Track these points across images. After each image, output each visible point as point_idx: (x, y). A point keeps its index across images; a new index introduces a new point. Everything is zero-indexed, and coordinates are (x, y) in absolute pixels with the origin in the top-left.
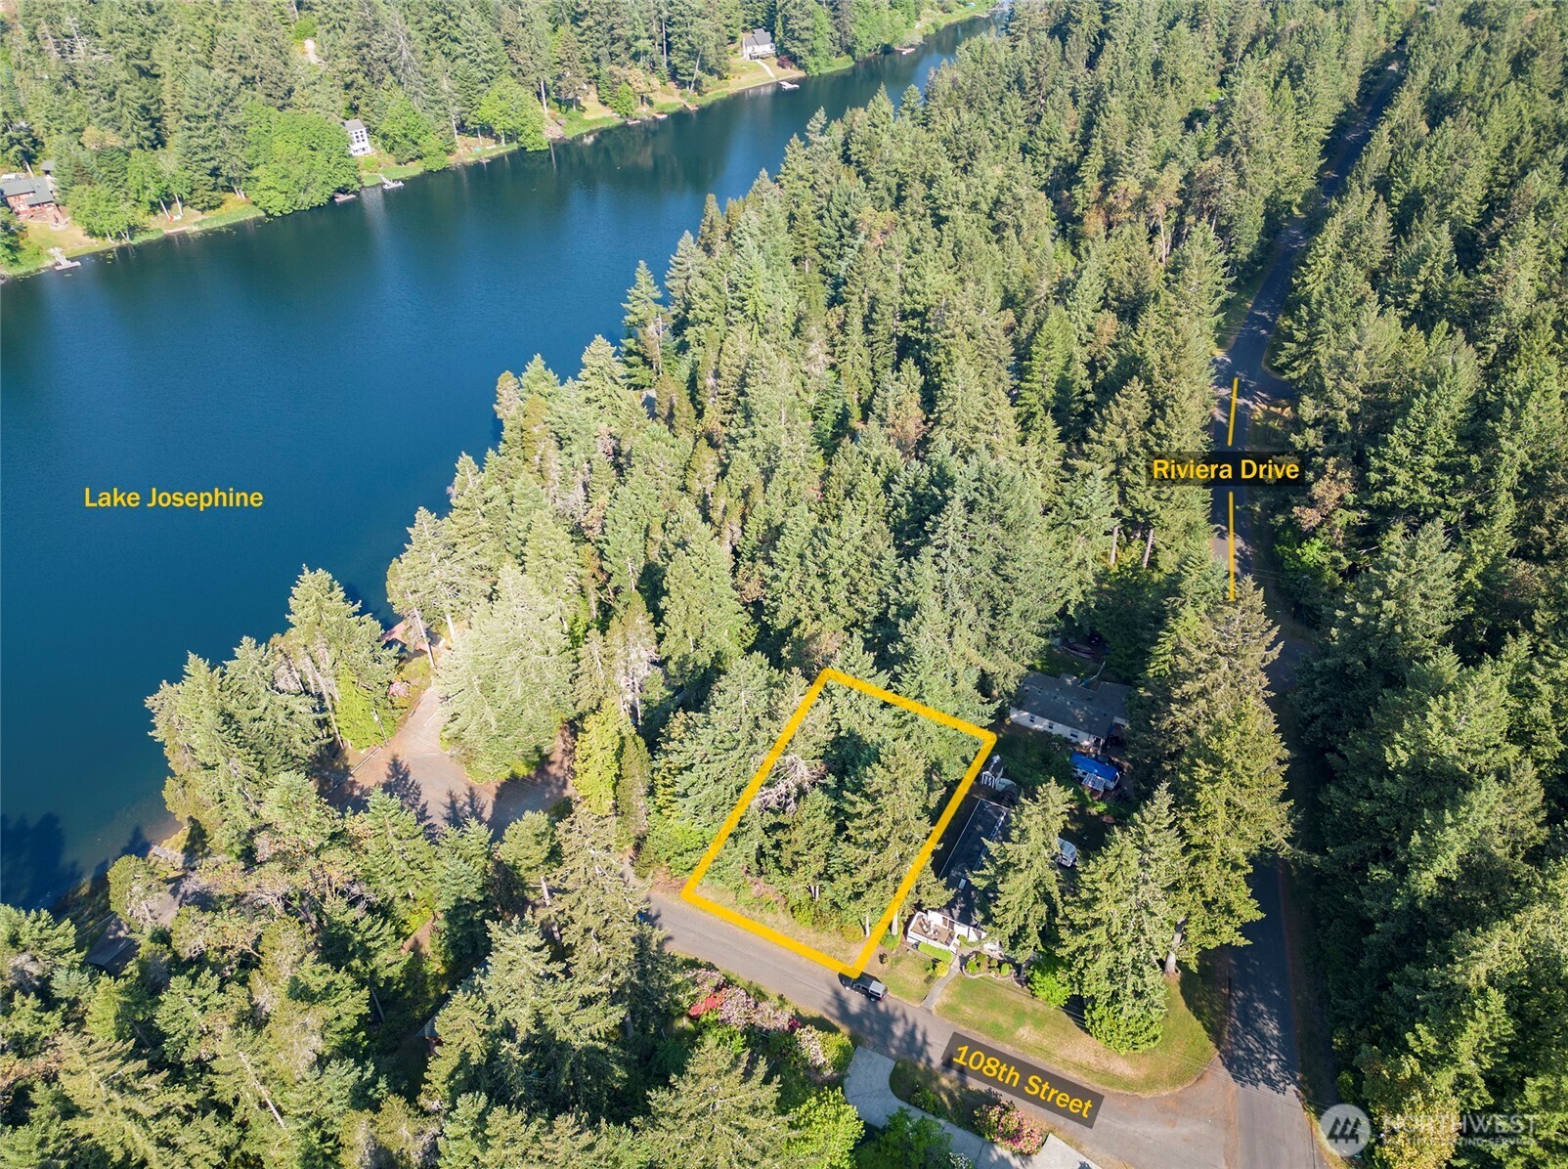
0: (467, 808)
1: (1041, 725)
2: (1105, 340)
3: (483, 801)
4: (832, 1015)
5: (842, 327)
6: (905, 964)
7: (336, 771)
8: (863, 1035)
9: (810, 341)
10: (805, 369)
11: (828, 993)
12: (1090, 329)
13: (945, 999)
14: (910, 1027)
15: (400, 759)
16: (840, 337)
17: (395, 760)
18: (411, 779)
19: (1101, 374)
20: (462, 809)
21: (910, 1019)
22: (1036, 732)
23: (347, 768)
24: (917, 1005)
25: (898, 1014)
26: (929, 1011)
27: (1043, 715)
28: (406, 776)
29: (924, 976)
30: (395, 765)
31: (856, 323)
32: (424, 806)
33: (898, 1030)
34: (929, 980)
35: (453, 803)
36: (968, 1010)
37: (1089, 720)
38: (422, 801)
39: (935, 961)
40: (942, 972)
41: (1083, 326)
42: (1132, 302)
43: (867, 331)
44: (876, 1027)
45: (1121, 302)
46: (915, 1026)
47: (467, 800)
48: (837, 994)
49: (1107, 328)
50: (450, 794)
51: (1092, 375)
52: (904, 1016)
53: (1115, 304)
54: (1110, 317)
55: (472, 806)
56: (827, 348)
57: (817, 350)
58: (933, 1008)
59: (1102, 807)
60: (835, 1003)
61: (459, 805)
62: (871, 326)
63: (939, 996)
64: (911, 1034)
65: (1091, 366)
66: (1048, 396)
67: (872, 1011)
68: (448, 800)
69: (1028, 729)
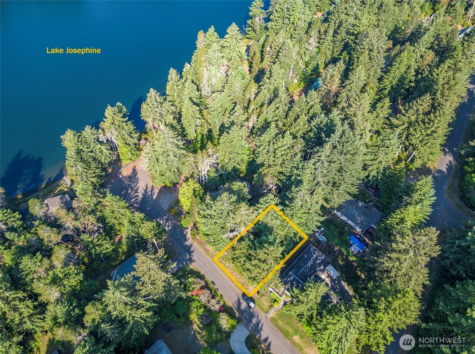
0: (150, 193)
1: (344, 218)
2: (426, 62)
3: (155, 191)
4: (235, 307)
5: (326, 32)
6: (265, 298)
7: (117, 166)
8: (243, 319)
9: (311, 37)
10: (307, 47)
11: (236, 299)
12: (422, 57)
13: (274, 315)
14: (258, 322)
15: (136, 168)
16: (323, 36)
17: (135, 168)
18: (137, 176)
19: (420, 76)
20: (148, 192)
21: (259, 318)
22: (342, 220)
23: (121, 166)
24: (264, 314)
25: (256, 314)
26: (267, 318)
27: (345, 216)
28: (136, 175)
29: (269, 304)
30: (134, 170)
31: (331, 32)
32: (138, 188)
33: (254, 321)
34: (271, 306)
35: (146, 189)
36: (280, 322)
37: (362, 222)
38: (138, 186)
39: (275, 300)
40: (276, 305)
41: (419, 56)
42: (443, 48)
43: (334, 36)
44: (247, 317)
45: (439, 47)
46: (260, 321)
47: (151, 190)
48: (239, 300)
49: (429, 58)
50: (146, 186)
51: (416, 75)
52: (258, 316)
53: (436, 47)
54: (432, 54)
55: (151, 192)
56: (317, 40)
57: (313, 41)
58: (269, 317)
59: (354, 259)
60: (237, 303)
61: (148, 191)
62: (336, 35)
63: (272, 314)
64: (258, 323)
65: (417, 72)
66: (394, 83)
67: (248, 311)
68: (145, 188)
69: (339, 218)
